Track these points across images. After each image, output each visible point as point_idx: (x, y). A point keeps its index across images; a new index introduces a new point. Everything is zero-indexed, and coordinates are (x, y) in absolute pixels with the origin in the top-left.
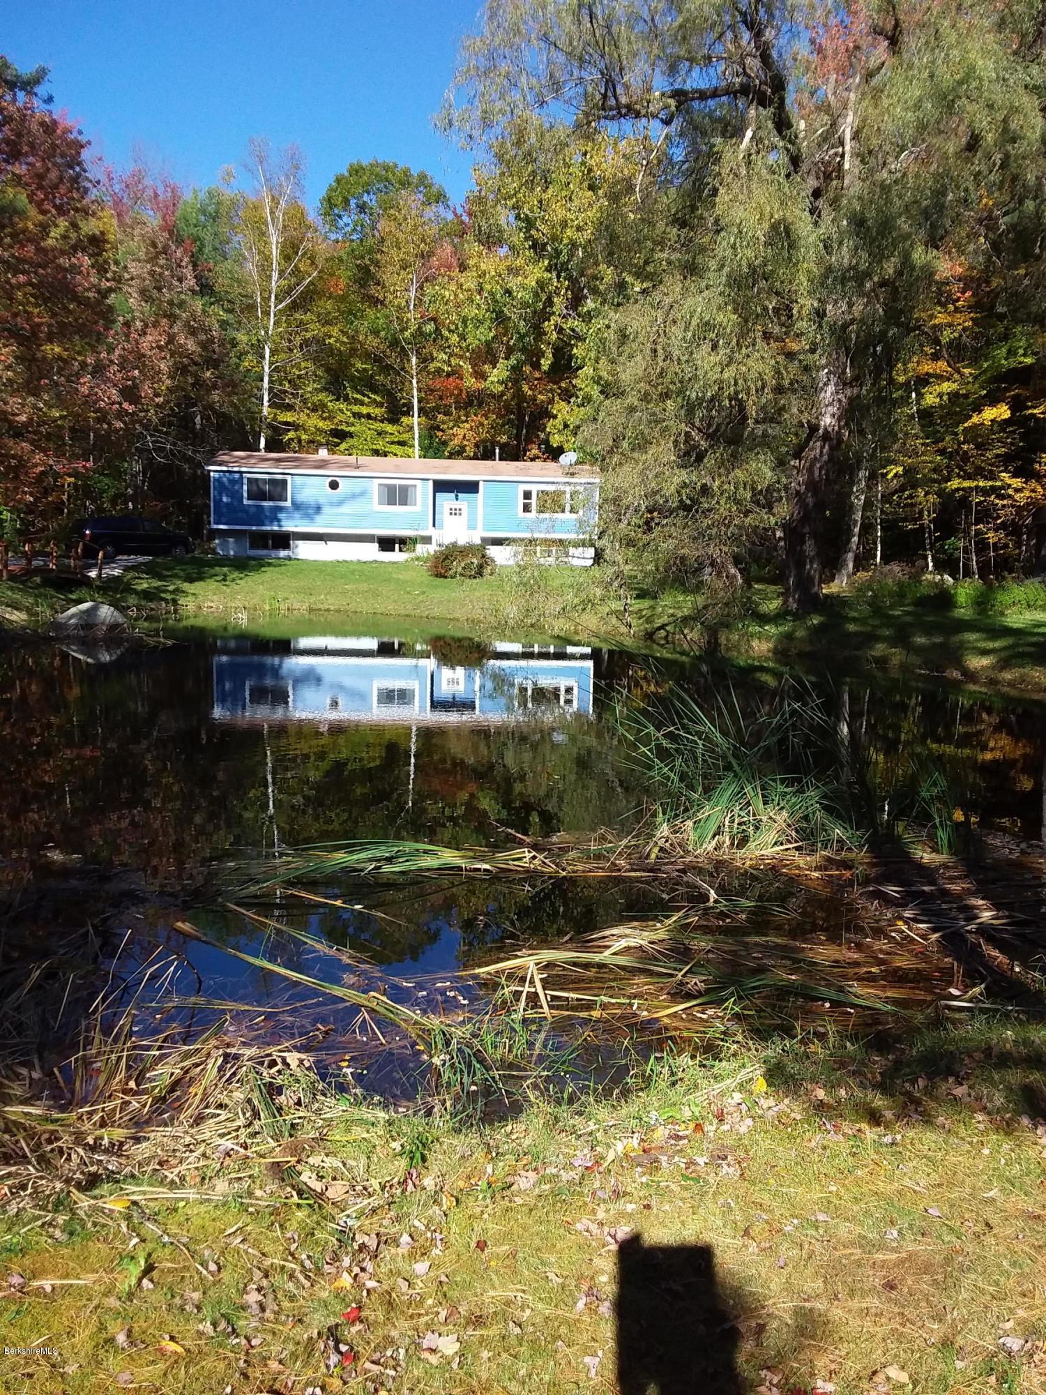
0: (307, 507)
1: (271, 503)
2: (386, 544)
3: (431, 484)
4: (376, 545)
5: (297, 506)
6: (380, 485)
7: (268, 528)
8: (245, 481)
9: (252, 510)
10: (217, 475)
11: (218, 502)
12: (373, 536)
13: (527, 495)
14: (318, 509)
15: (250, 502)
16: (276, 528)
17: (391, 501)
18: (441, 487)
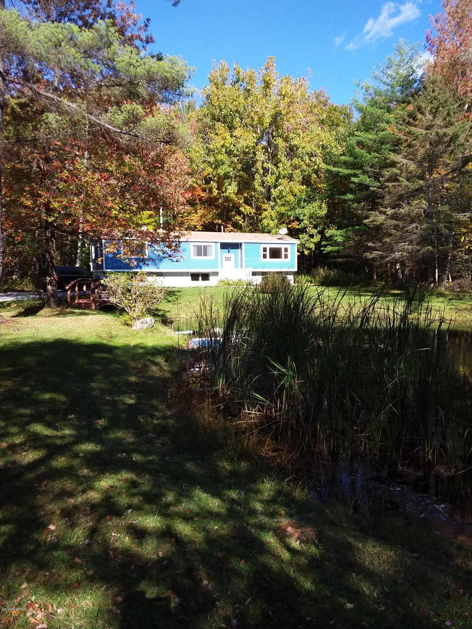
2: (195, 276)
3: (219, 244)
4: (190, 277)
5: (150, 258)
6: (194, 246)
12: (188, 273)
13: (265, 250)
14: (160, 259)
17: (199, 254)
18: (225, 246)
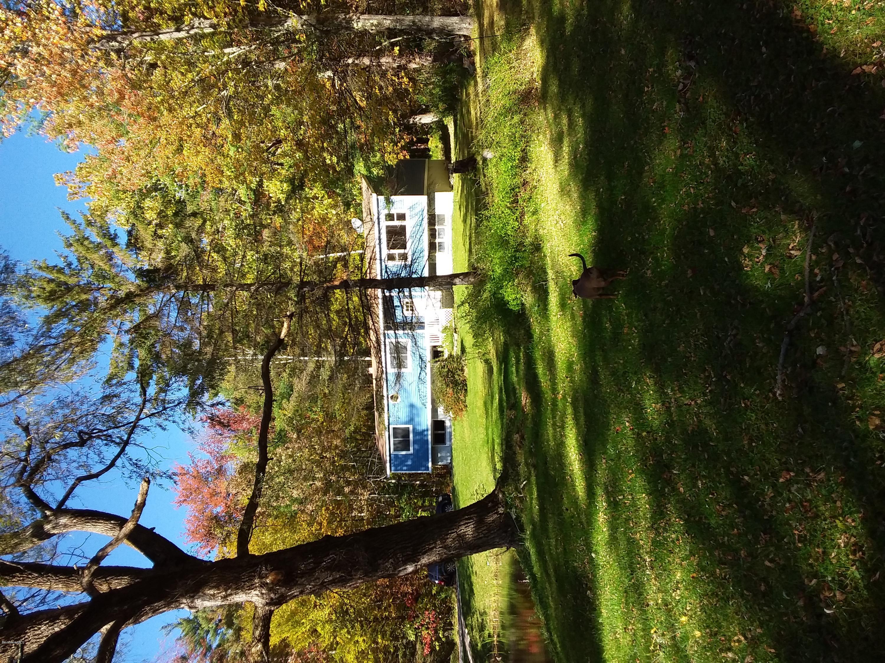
0: (411, 412)
1: (411, 436)
5: (411, 421)
7: (430, 437)
8: (396, 453)
9: (416, 447)
10: (393, 468)
11: (411, 468)
14: (412, 406)
15: (411, 448)
16: (430, 432)
